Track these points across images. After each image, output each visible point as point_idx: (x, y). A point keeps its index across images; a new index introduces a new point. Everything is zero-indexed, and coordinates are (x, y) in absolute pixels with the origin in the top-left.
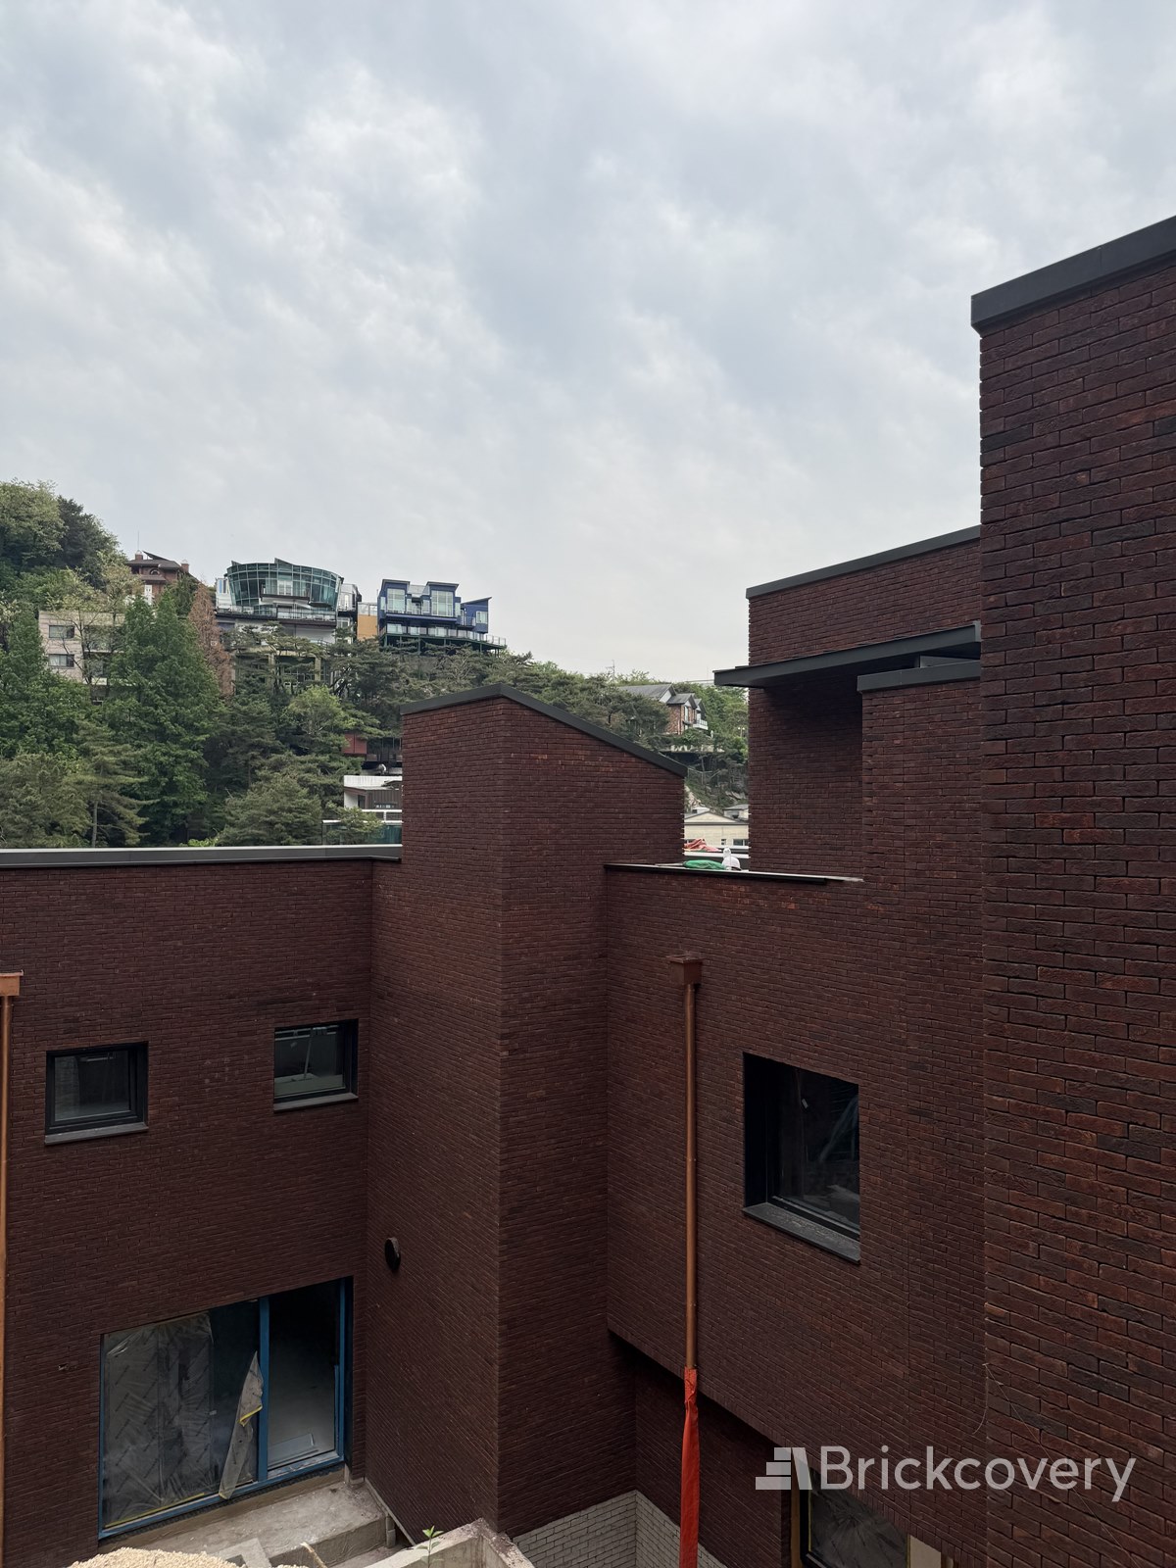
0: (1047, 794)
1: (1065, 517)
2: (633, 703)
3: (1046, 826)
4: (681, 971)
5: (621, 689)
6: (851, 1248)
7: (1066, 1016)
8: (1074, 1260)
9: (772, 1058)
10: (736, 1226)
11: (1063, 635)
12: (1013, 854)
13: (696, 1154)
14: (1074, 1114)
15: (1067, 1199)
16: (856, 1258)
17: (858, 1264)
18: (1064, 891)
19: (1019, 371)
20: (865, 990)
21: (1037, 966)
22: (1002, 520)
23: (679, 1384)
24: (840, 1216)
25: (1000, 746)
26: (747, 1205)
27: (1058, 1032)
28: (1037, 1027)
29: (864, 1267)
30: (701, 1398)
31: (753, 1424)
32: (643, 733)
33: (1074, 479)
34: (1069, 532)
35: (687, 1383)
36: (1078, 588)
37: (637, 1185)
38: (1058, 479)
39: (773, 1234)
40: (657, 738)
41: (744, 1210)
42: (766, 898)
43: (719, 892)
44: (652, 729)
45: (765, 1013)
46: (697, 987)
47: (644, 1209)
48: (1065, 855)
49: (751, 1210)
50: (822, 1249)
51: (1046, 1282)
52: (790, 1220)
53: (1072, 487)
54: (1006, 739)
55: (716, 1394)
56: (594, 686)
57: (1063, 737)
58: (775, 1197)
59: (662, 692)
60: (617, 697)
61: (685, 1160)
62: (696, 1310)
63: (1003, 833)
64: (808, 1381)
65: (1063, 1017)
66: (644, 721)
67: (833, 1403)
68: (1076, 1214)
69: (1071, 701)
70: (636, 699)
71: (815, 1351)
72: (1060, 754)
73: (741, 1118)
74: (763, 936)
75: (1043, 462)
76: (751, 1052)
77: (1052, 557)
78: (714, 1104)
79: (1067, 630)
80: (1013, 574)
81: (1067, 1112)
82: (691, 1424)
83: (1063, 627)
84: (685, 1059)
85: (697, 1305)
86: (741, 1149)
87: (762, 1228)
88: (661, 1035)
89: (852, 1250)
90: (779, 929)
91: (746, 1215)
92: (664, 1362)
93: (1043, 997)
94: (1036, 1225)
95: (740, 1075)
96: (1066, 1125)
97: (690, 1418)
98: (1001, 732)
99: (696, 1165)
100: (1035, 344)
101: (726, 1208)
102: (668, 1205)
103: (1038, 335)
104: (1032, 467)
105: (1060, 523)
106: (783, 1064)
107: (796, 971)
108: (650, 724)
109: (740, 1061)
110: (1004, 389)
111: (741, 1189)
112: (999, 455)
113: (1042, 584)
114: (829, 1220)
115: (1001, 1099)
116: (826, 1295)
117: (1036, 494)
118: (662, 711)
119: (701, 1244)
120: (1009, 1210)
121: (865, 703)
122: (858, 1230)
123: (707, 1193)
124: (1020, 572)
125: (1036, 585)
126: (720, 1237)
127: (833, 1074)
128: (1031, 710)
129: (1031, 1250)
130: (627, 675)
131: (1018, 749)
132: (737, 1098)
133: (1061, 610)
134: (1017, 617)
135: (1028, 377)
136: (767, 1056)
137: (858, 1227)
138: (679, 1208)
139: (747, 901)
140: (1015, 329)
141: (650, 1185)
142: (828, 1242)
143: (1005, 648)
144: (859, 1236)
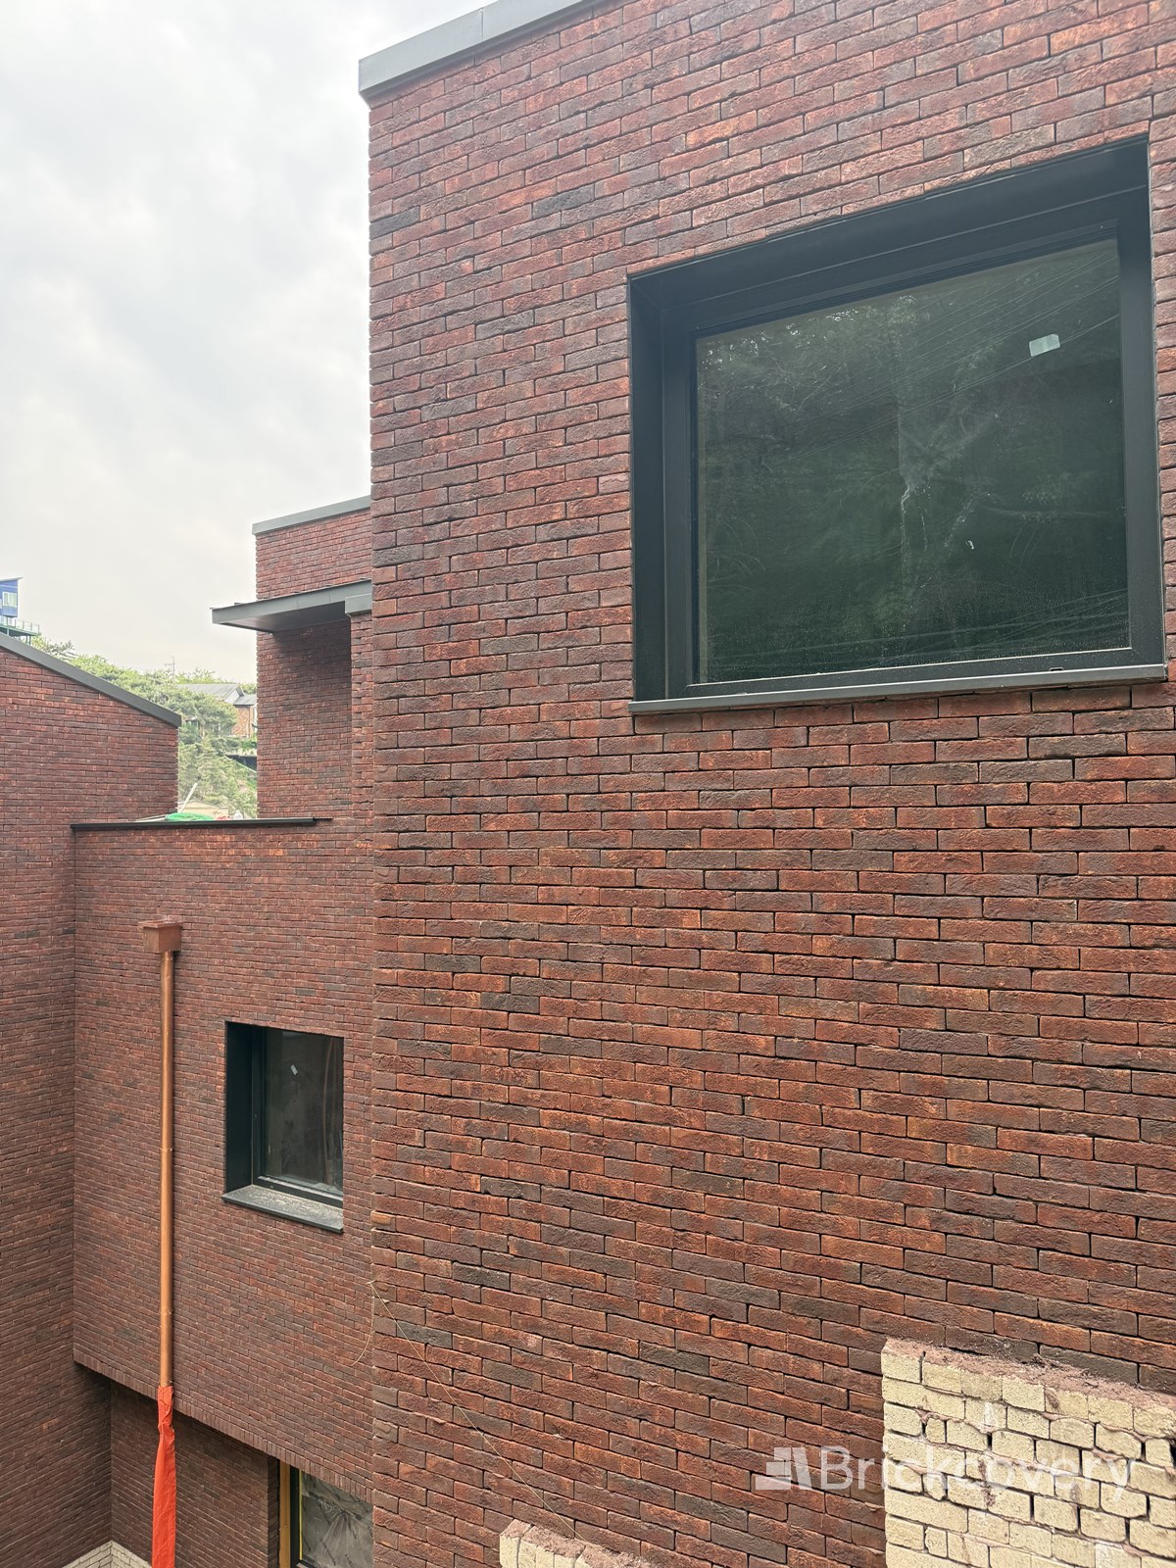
0: (436, 623)
1: (450, 310)
2: (193, 702)
3: (434, 658)
4: (155, 938)
5: (180, 686)
6: (333, 1217)
7: (453, 866)
8: (459, 1142)
9: (256, 1023)
10: (216, 1215)
11: (449, 443)
12: (403, 693)
13: (173, 1143)
14: (460, 975)
15: (452, 1073)
16: (339, 1226)
17: (341, 1233)
18: (452, 728)
19: (406, 147)
20: (353, 934)
21: (426, 815)
22: (391, 315)
23: (151, 1404)
24: (328, 1186)
25: (390, 573)
26: (228, 1190)
27: (445, 886)
28: (425, 883)
29: (346, 1235)
30: (177, 1417)
31: (233, 1434)
32: (206, 734)
33: (459, 266)
34: (454, 326)
35: (160, 1404)
36: (462, 388)
37: (109, 1189)
38: (444, 268)
39: (255, 1217)
40: (221, 740)
41: (225, 1196)
42: (252, 847)
43: (202, 844)
44: (216, 732)
45: (251, 974)
46: (175, 955)
47: (115, 1216)
48: (452, 689)
49: (231, 1196)
50: (305, 1224)
51: (431, 1172)
52: (274, 1199)
53: (457, 275)
54: (396, 565)
55: (190, 1407)
56: (148, 682)
57: (450, 557)
58: (261, 1177)
59: (229, 691)
60: (175, 695)
61: (160, 1152)
62: (173, 1319)
63: (393, 670)
64: (291, 1373)
65: (450, 868)
66: (207, 722)
67: (315, 1390)
68: (461, 1088)
69: (457, 516)
70: (197, 698)
71: (297, 1337)
72: (447, 577)
73: (222, 1095)
74: (248, 889)
75: (429, 249)
76: (234, 1020)
77: (438, 355)
78: (194, 1084)
79: (453, 437)
80: (401, 375)
81: (454, 973)
82: (165, 1449)
83: (448, 434)
84: (161, 1039)
85: (173, 1312)
86: (222, 1130)
87: (244, 1212)
88: (136, 1015)
89: (336, 1220)
90: (266, 880)
91: (227, 1202)
92: (137, 1386)
93: (431, 849)
94: (422, 1109)
95: (222, 1047)
96: (453, 989)
97: (164, 1441)
98: (391, 556)
99: (173, 1155)
100: (422, 117)
101: (206, 1198)
102: (143, 1206)
103: (426, 107)
104: (419, 255)
105: (445, 315)
106: (267, 1028)
107: (284, 924)
108: (213, 726)
109: (222, 1031)
110: (392, 167)
111: (221, 1173)
112: (387, 241)
113: (429, 385)
114: (316, 1192)
115: (390, 971)
116: (309, 1273)
117: (423, 285)
118: (227, 712)
119: (179, 1243)
120: (396, 1097)
121: (354, 627)
122: (342, 1196)
123: (184, 1185)
124: (408, 373)
125: (423, 386)
126: (199, 1231)
127: (319, 1030)
128: (420, 530)
129: (416, 1139)
130: (189, 672)
131: (408, 575)
132: (218, 1073)
133: (446, 413)
134: (405, 423)
135: (416, 153)
136: (251, 1022)
137: (342, 1193)
138: (154, 1207)
139: (232, 852)
140: (403, 100)
141: (123, 1187)
142: (314, 1215)
143: (394, 460)
144: (341, 1203)
